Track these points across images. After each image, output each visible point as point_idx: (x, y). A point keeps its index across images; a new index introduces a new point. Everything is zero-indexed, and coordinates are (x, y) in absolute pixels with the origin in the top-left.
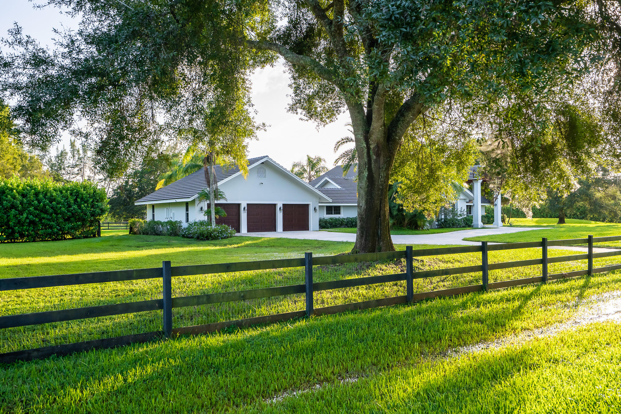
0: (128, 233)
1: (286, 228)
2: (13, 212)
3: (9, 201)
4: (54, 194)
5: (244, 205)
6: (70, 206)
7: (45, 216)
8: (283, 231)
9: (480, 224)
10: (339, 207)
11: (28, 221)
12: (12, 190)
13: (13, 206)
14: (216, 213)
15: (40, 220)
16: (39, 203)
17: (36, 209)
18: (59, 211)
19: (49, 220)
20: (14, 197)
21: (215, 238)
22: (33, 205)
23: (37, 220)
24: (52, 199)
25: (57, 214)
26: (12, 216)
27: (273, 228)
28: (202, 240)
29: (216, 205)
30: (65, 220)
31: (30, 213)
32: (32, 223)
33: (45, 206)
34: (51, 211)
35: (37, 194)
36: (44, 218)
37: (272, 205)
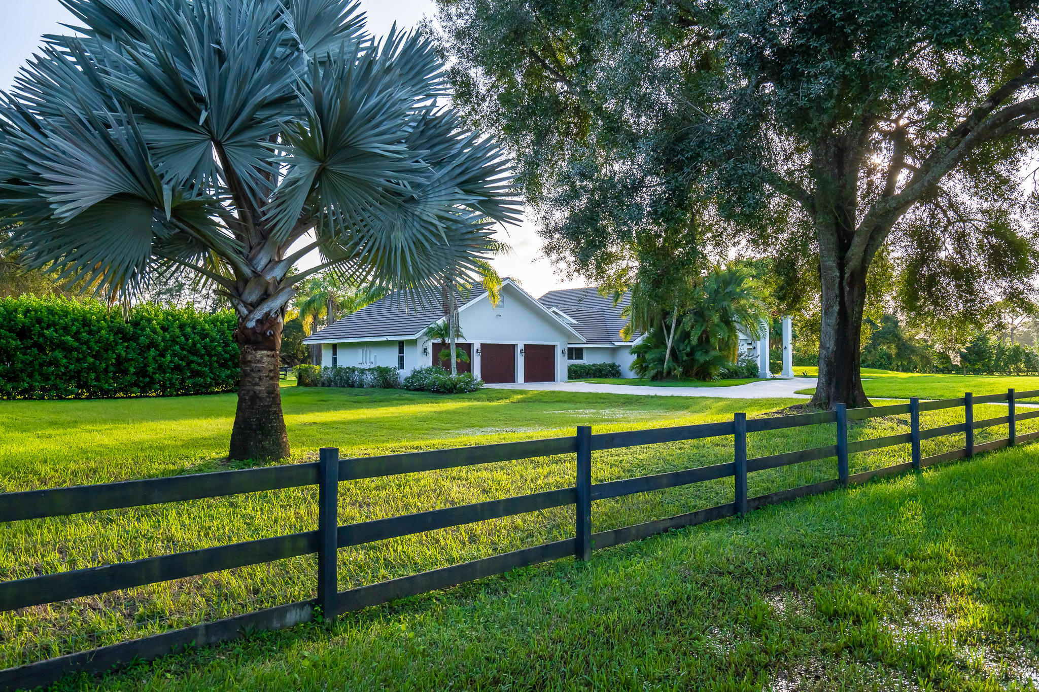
0: (296, 385)
1: (528, 378)
2: (153, 352)
3: (148, 337)
4: (207, 326)
5: (477, 346)
6: (227, 345)
7: (195, 358)
8: (525, 381)
9: (769, 374)
10: (581, 350)
11: (172, 365)
12: (149, 321)
13: (153, 344)
14: (457, 356)
15: (188, 364)
16: (187, 340)
17: (182, 349)
18: (213, 352)
19: (199, 364)
20: (155, 332)
21: (461, 391)
22: (177, 343)
23: (184, 364)
24: (204, 335)
25: (210, 356)
26: (150, 358)
27: (512, 379)
28: (444, 393)
29: (458, 345)
30: (221, 365)
31: (175, 354)
32: (177, 368)
33: (194, 344)
34: (203, 351)
35: (182, 327)
36: (192, 362)
37: (513, 347)
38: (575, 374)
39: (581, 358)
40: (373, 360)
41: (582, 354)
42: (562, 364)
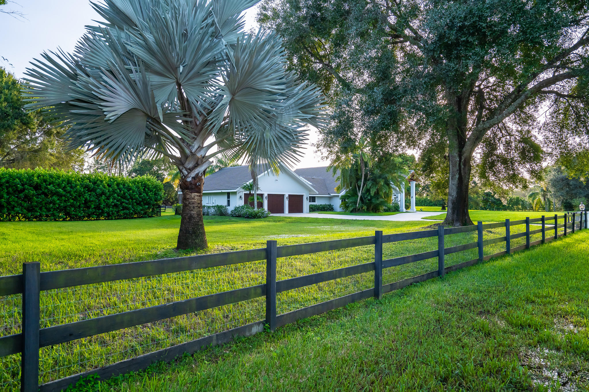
0: (174, 214)
1: (290, 211)
2: (103, 197)
3: (101, 189)
4: (130, 185)
5: (266, 195)
6: (140, 194)
7: (125, 200)
8: (289, 213)
9: (404, 210)
10: (314, 197)
11: (113, 204)
12: (102, 181)
13: (103, 193)
14: (258, 199)
15: (122, 203)
16: (120, 191)
17: (118, 196)
18: (134, 198)
19: (127, 203)
20: (104, 187)
21: (259, 217)
22: (116, 193)
23: (119, 203)
24: (129, 189)
25: (132, 199)
26: (102, 201)
27: (282, 211)
28: (251, 218)
29: (258, 194)
30: (137, 204)
31: (114, 199)
32: (116, 206)
33: (124, 193)
34: (129, 197)
35: (118, 185)
36: (123, 202)
37: (283, 195)
38: (312, 209)
39: (314, 201)
40: (214, 202)
41: (315, 199)
42: (306, 204)
